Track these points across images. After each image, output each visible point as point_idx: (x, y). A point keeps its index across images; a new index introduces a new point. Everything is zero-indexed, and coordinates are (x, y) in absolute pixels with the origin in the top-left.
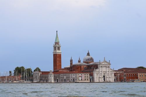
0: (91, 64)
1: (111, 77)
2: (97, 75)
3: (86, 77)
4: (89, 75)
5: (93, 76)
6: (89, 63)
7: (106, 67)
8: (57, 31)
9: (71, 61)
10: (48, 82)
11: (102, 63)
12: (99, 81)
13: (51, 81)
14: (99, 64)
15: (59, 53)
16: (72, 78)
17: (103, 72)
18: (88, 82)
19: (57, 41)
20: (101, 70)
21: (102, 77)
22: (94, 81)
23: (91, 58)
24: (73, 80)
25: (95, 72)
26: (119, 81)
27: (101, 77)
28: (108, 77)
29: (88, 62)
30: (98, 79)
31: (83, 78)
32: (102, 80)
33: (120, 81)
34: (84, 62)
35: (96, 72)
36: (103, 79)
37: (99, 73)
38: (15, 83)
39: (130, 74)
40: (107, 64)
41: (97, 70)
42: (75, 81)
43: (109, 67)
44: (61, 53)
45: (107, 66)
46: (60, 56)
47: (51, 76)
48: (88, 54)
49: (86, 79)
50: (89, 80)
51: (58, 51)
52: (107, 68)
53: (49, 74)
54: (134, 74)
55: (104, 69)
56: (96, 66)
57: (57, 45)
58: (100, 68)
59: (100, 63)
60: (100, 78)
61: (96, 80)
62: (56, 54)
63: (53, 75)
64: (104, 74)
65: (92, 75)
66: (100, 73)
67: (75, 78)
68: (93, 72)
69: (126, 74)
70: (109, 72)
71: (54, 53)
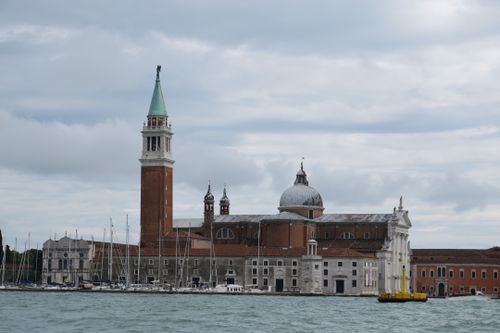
2: (389, 266)
3: (374, 274)
6: (316, 215)
7: (402, 235)
8: (159, 68)
15: (169, 161)
16: (326, 278)
24: (333, 284)
25: (386, 255)
29: (311, 211)
30: (389, 282)
31: (371, 279)
40: (405, 224)
41: (390, 247)
42: (349, 289)
43: (406, 235)
45: (404, 232)
46: (170, 175)
49: (374, 284)
50: (377, 286)
51: (166, 155)
52: (403, 241)
57: (165, 129)
58: (395, 239)
60: (395, 277)
61: (387, 286)
62: (163, 167)
67: (350, 275)
69: (449, 267)
71: (151, 160)
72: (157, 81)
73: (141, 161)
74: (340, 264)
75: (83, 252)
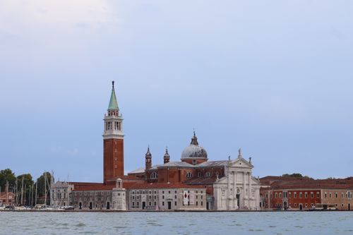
0: (203, 164)
1: (253, 198)
2: (223, 192)
3: (199, 197)
4: (204, 194)
5: (213, 194)
6: (198, 163)
7: (243, 173)
8: (113, 82)
9: (148, 157)
10: (111, 209)
11: (235, 163)
12: (228, 207)
13: (119, 207)
14: (228, 167)
15: (118, 136)
16: (164, 200)
17: (236, 186)
18: (202, 209)
19: (113, 108)
20: (231, 182)
21: (234, 199)
22: (216, 208)
23: (202, 150)
24: (166, 204)
25: (218, 186)
26: (269, 209)
27: (231, 197)
28: (247, 197)
29: (194, 161)
30: (224, 202)
31: (193, 201)
32: (233, 205)
33: (272, 209)
34: (183, 161)
35: (221, 186)
36: (236, 202)
37: (227, 188)
38: (19, 211)
39: (298, 192)
40: (246, 166)
41: (224, 180)
42: (173, 207)
43: (248, 173)
44: (123, 136)
45: (246, 171)
46: (120, 144)
47: (119, 194)
48: (194, 141)
49: (199, 204)
50: (205, 204)
51: (115, 132)
52: (246, 177)
53: (114, 189)
54: (309, 192)
55: (238, 179)
56: (219, 171)
57: (114, 117)
58: (230, 176)
59: (230, 164)
60: (230, 199)
61: (221, 204)
62: (113, 139)
63: (125, 193)
64: (238, 190)
65: (210, 192)
66: (231, 187)
67: (174, 198)
68: (214, 186)
69: (289, 191)
70: (248, 185)
71: (107, 136)
72: (113, 90)
73: (103, 136)
74: (169, 192)
75: (65, 188)
